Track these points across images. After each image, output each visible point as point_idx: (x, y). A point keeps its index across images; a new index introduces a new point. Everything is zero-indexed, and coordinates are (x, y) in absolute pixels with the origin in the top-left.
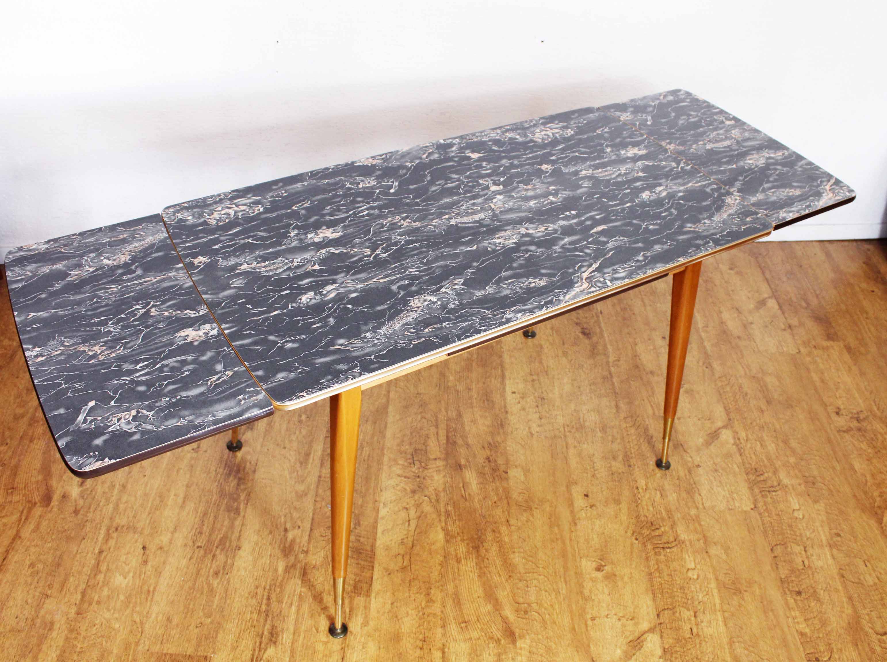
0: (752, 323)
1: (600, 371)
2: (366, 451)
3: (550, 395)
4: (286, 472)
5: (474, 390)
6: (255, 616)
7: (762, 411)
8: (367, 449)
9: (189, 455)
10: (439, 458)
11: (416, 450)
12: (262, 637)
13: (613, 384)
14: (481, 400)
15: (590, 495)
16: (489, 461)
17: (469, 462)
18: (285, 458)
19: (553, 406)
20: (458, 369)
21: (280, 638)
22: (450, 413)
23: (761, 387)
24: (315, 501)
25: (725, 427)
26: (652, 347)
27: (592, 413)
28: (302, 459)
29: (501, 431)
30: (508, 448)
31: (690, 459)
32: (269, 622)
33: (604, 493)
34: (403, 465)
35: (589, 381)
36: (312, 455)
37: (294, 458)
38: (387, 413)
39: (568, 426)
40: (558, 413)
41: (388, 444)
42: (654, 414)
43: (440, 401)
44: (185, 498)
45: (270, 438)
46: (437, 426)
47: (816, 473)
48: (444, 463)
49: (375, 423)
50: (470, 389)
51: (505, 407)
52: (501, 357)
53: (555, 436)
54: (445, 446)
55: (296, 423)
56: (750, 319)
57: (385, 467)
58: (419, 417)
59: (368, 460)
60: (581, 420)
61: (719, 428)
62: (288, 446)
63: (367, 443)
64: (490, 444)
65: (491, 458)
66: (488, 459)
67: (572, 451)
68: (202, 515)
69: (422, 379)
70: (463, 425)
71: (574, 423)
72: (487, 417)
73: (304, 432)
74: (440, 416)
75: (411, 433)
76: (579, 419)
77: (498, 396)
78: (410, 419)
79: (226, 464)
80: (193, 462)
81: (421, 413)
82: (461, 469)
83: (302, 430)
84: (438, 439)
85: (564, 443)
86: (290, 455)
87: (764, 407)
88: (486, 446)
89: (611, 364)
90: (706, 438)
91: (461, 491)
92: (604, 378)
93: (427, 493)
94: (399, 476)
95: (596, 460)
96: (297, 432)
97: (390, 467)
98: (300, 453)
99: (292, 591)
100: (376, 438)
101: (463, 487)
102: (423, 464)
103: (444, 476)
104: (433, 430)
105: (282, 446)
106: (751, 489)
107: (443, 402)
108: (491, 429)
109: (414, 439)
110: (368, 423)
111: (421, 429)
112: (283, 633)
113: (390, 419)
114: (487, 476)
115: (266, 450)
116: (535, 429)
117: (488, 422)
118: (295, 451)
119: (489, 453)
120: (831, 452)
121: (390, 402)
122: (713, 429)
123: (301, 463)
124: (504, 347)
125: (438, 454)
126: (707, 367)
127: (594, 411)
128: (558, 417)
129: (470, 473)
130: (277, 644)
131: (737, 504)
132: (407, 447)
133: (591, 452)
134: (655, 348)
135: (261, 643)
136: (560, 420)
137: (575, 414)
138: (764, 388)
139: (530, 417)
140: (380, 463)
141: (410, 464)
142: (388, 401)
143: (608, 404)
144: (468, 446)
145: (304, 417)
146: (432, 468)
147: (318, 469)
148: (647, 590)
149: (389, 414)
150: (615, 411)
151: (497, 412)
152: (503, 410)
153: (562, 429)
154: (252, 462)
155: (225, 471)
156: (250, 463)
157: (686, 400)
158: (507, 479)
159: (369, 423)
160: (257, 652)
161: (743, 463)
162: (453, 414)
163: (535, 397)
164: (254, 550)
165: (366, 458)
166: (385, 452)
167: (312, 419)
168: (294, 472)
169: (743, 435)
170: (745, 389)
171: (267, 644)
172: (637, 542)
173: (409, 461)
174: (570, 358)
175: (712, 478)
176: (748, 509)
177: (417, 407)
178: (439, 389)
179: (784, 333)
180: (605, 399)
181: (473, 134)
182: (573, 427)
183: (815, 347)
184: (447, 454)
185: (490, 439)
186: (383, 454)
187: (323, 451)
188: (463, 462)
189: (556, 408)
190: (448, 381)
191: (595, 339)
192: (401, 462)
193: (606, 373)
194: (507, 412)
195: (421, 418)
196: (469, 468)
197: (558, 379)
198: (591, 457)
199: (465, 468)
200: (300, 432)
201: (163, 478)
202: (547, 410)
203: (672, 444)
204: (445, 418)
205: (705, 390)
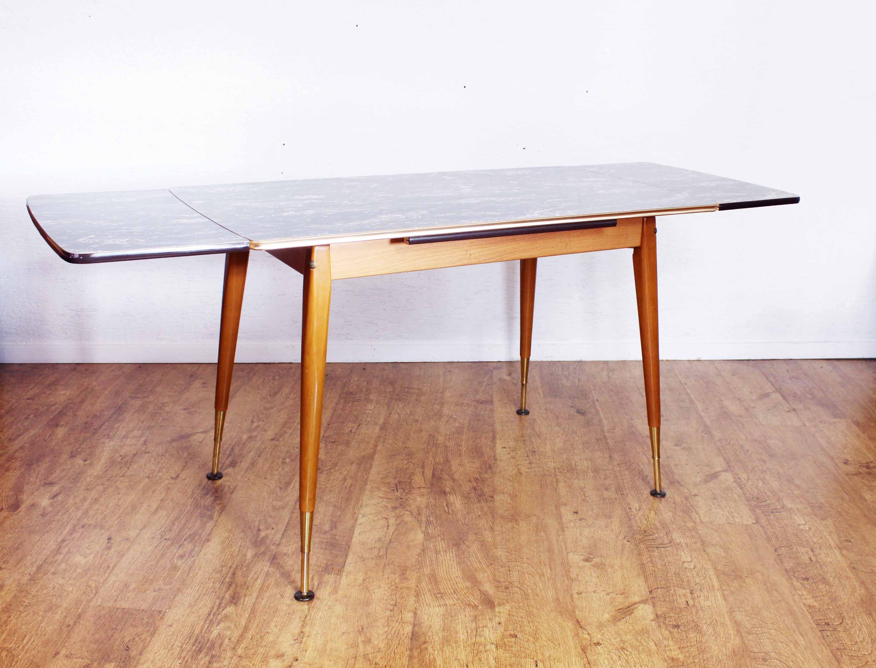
0: (754, 408)
1: (594, 435)
2: (349, 482)
3: (542, 450)
4: (265, 494)
5: (463, 446)
6: (217, 585)
7: (765, 462)
9: (167, 482)
10: (424, 488)
11: (400, 482)
12: (222, 600)
13: (607, 444)
14: (469, 452)
15: (580, 512)
16: (475, 490)
17: (454, 490)
18: (265, 485)
19: (545, 456)
20: (448, 433)
21: (242, 600)
22: (437, 460)
23: (764, 447)
24: (292, 512)
25: (726, 471)
27: (585, 461)
28: (282, 486)
29: (489, 471)
30: (495, 482)
31: (687, 491)
32: (231, 589)
33: (595, 511)
34: (386, 491)
35: (582, 441)
37: (274, 485)
38: (373, 459)
39: (558, 468)
40: (549, 461)
41: (372, 478)
43: (427, 452)
44: (158, 508)
45: (251, 472)
46: (423, 467)
47: (823, 501)
48: (429, 490)
49: (361, 464)
50: (458, 445)
51: (495, 456)
54: (430, 480)
56: (753, 405)
57: (367, 492)
58: (406, 462)
59: (350, 487)
60: (573, 465)
61: (719, 472)
62: (269, 477)
63: (350, 477)
64: (477, 479)
65: (477, 488)
66: (474, 488)
67: (562, 484)
68: (173, 519)
69: (410, 438)
70: (450, 466)
71: (565, 467)
72: (475, 462)
73: (287, 469)
74: (426, 462)
75: (396, 472)
76: (571, 464)
77: (488, 450)
78: (395, 463)
79: (204, 488)
80: (170, 486)
81: (408, 459)
82: (445, 494)
84: (423, 476)
85: (554, 480)
86: (271, 483)
87: (766, 459)
88: (473, 480)
89: (606, 431)
90: (704, 478)
91: (444, 508)
92: (598, 440)
93: (409, 509)
94: (381, 497)
95: (587, 490)
96: (280, 469)
97: (372, 492)
98: (280, 482)
99: (259, 570)
100: (360, 474)
101: (447, 505)
102: (406, 491)
103: (428, 499)
104: (419, 470)
105: (263, 478)
106: (753, 511)
107: (431, 453)
108: (480, 470)
109: (399, 475)
111: (406, 469)
112: (245, 597)
113: (376, 463)
114: (472, 499)
115: (247, 479)
116: (524, 469)
117: (476, 465)
118: (276, 481)
119: (475, 484)
120: (839, 488)
121: (377, 453)
122: (712, 472)
123: (281, 488)
125: (423, 485)
126: (706, 434)
127: (587, 460)
128: (549, 463)
129: (454, 496)
130: (238, 604)
131: (737, 520)
132: (391, 480)
133: (582, 485)
135: (220, 604)
136: (551, 465)
137: (566, 461)
138: (767, 447)
139: (519, 463)
140: (362, 489)
141: (393, 490)
142: (374, 453)
143: (601, 456)
144: (454, 480)
145: (287, 460)
146: (416, 494)
148: (639, 575)
149: (375, 460)
150: (608, 460)
151: (486, 459)
152: (492, 459)
153: (553, 471)
154: (231, 487)
155: (202, 492)
156: (229, 487)
158: (493, 501)
159: (354, 465)
160: (215, 609)
161: (744, 494)
162: (440, 459)
163: (526, 451)
164: (224, 542)
165: (348, 486)
166: (368, 483)
168: (273, 493)
169: (743, 476)
170: (747, 448)
171: (227, 604)
172: (628, 543)
174: (563, 427)
175: (710, 503)
176: (750, 523)
177: (404, 455)
178: (428, 445)
179: (789, 414)
180: (598, 452)
182: (564, 470)
183: (821, 422)
184: (432, 485)
185: (478, 476)
186: (366, 485)
188: (448, 490)
189: (547, 457)
190: (437, 440)
191: (589, 416)
192: (383, 489)
193: (600, 437)
194: (496, 460)
195: (408, 463)
196: (453, 494)
197: (551, 440)
198: (582, 489)
199: (450, 494)
200: (283, 469)
201: (138, 495)
202: (538, 458)
203: (667, 481)
204: (433, 463)
205: (704, 448)
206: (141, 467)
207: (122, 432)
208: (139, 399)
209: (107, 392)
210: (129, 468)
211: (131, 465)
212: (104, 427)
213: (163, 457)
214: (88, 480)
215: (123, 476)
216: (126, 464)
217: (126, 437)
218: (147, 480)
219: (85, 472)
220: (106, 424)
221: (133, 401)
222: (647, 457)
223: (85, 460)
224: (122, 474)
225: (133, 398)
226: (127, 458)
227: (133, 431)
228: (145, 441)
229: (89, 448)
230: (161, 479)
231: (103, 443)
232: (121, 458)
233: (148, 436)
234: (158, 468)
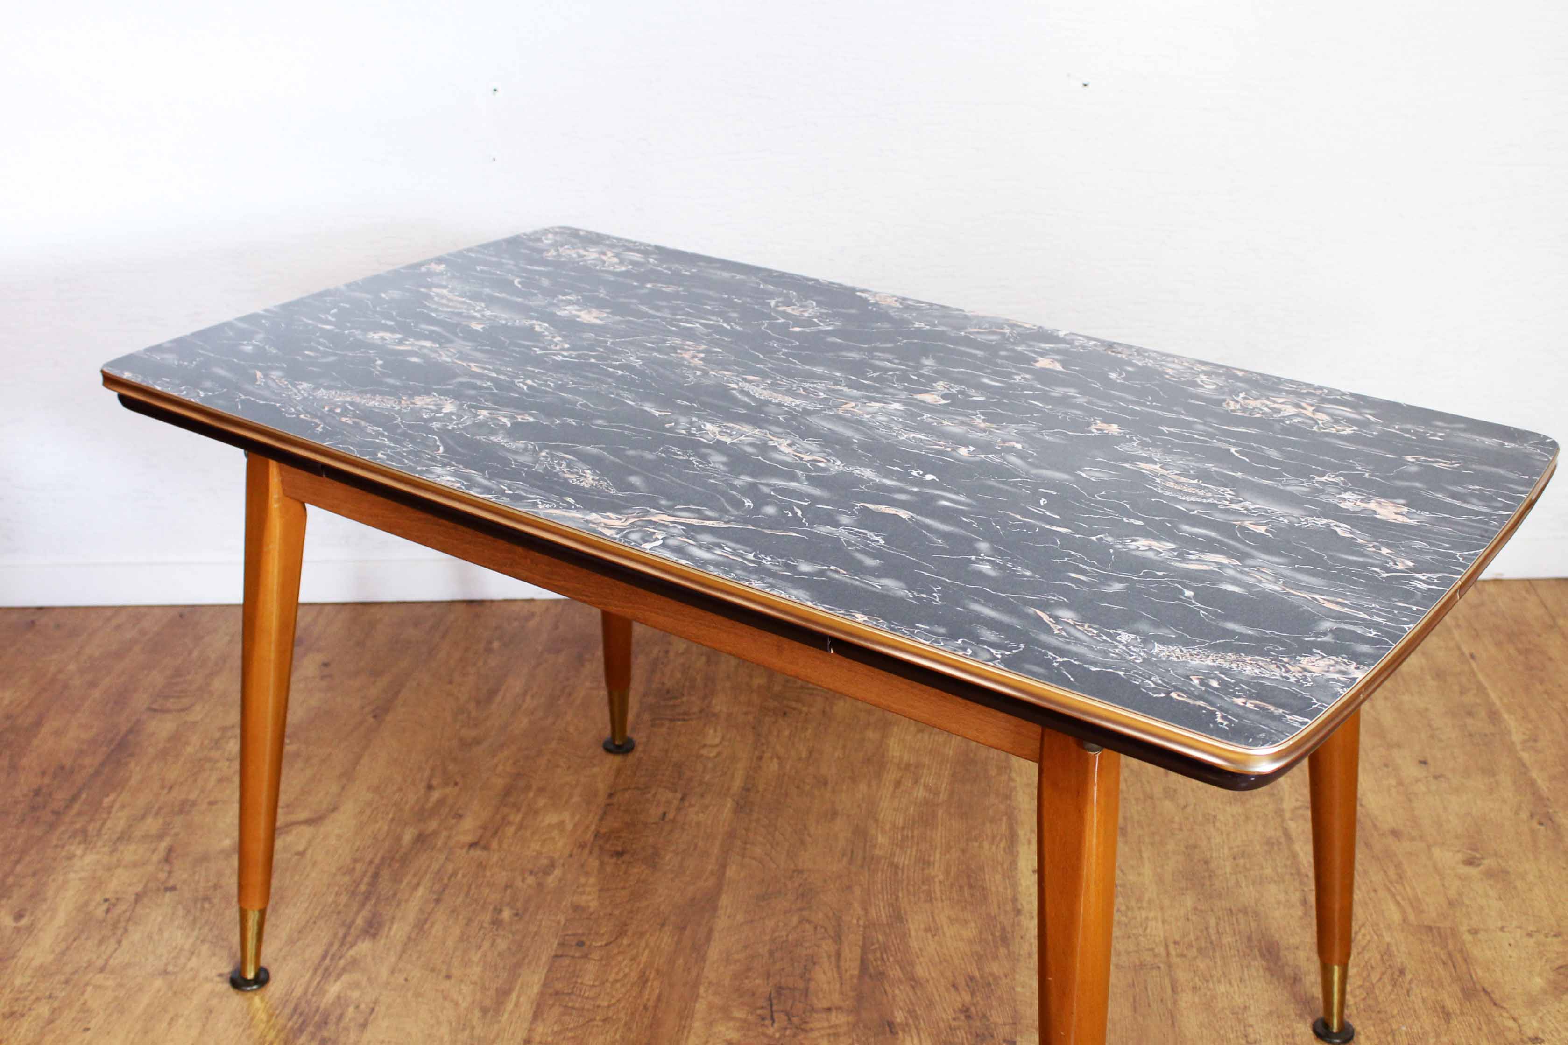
1: (1260, 828)
2: (655, 986)
3: (1132, 877)
4: (444, 1030)
5: (937, 865)
8: (656, 983)
9: (208, 987)
10: (839, 1008)
11: (779, 989)
13: (1294, 856)
14: (952, 885)
16: (968, 1017)
17: (916, 1018)
18: (445, 998)
19: (1139, 900)
20: (900, 822)
22: (873, 912)
26: (1393, 782)
28: (488, 1002)
29: (1002, 951)
30: (1019, 989)
31: (1511, 1024)
34: (745, 1021)
35: (1230, 848)
36: (514, 995)
37: (469, 999)
38: (715, 909)
39: (1175, 943)
40: (1152, 915)
41: (710, 974)
42: (1405, 920)
43: (849, 887)
45: (415, 956)
46: (838, 938)
48: (851, 1019)
49: (684, 928)
50: (925, 862)
51: (1015, 900)
52: (1008, 797)
53: (1142, 965)
54: (855, 981)
55: (486, 925)
57: (697, 1025)
58: (795, 919)
59: (656, 1007)
60: (1212, 931)
62: (456, 972)
63: (658, 971)
64: (972, 978)
65: (973, 1009)
66: (966, 1011)
67: (1186, 999)
69: (808, 839)
70: (904, 936)
71: (1192, 937)
72: (966, 921)
73: (502, 945)
74: (846, 918)
75: (771, 953)
76: (1207, 928)
77: (998, 877)
78: (770, 924)
79: (295, 1009)
80: (214, 1002)
81: (801, 909)
82: (894, 1033)
83: (499, 941)
84: (838, 967)
85: (1167, 981)
86: (460, 991)
88: (961, 981)
89: (1288, 815)
90: (1552, 976)
92: (1269, 843)
95: (1251, 1020)
96: (486, 945)
97: (710, 1024)
98: (484, 989)
100: (681, 961)
102: (795, 1020)
104: (827, 946)
105: (444, 973)
107: (857, 890)
108: (977, 948)
109: (778, 966)
110: (666, 928)
111: (798, 943)
113: (722, 922)
115: (401, 980)
117: (970, 931)
118: (475, 983)
119: (967, 998)
121: (725, 888)
123: (484, 1011)
124: (1018, 779)
125: (836, 998)
126: (1541, 824)
128: (1151, 924)
132: (757, 981)
133: (1239, 1001)
134: (1400, 783)
136: (1157, 930)
137: (1194, 918)
140: (685, 1015)
141: (763, 1019)
142: (719, 888)
143: (1282, 897)
144: (914, 982)
145: (506, 914)
146: (819, 1029)
147: (526, 1025)
149: (721, 912)
150: (1300, 913)
151: (994, 910)
152: (1009, 907)
153: (1161, 950)
154: (363, 1006)
155: (290, 1024)
156: (357, 1007)
157: (1491, 893)
159: (668, 928)
162: (880, 911)
165: (651, 1004)
166: (702, 990)
167: (527, 917)
168: (464, 1029)
173: (759, 1012)
174: (1182, 802)
177: (791, 897)
178: (851, 862)
180: (1273, 888)
182: (1190, 946)
184: (860, 998)
185: (972, 969)
186: (696, 997)
187: (545, 985)
188: (899, 1017)
189: (1145, 905)
190: (873, 846)
192: (738, 1014)
193: (1273, 833)
194: (1018, 912)
195: (800, 922)
196: (914, 1031)
197: (1152, 844)
198: (1239, 1013)
199: (904, 1031)
200: (492, 945)
201: (132, 1036)
202: (1123, 908)
203: (1456, 988)
204: (861, 923)
205: (1540, 871)
206: (150, 937)
207: (118, 821)
208: (169, 716)
209: (96, 694)
210: (119, 942)
211: (126, 930)
212: (77, 806)
213: (207, 905)
214: (18, 982)
215: (102, 970)
216: (115, 926)
217: (124, 837)
218: (159, 983)
219: (13, 957)
220: (84, 796)
221: (154, 723)
222: (1398, 903)
223: (19, 916)
224: (100, 963)
225: (155, 710)
226: (122, 907)
227: (143, 817)
228: (170, 850)
229: (34, 874)
230: (193, 979)
231: (71, 857)
232: (105, 906)
233: (177, 835)
234: (191, 940)
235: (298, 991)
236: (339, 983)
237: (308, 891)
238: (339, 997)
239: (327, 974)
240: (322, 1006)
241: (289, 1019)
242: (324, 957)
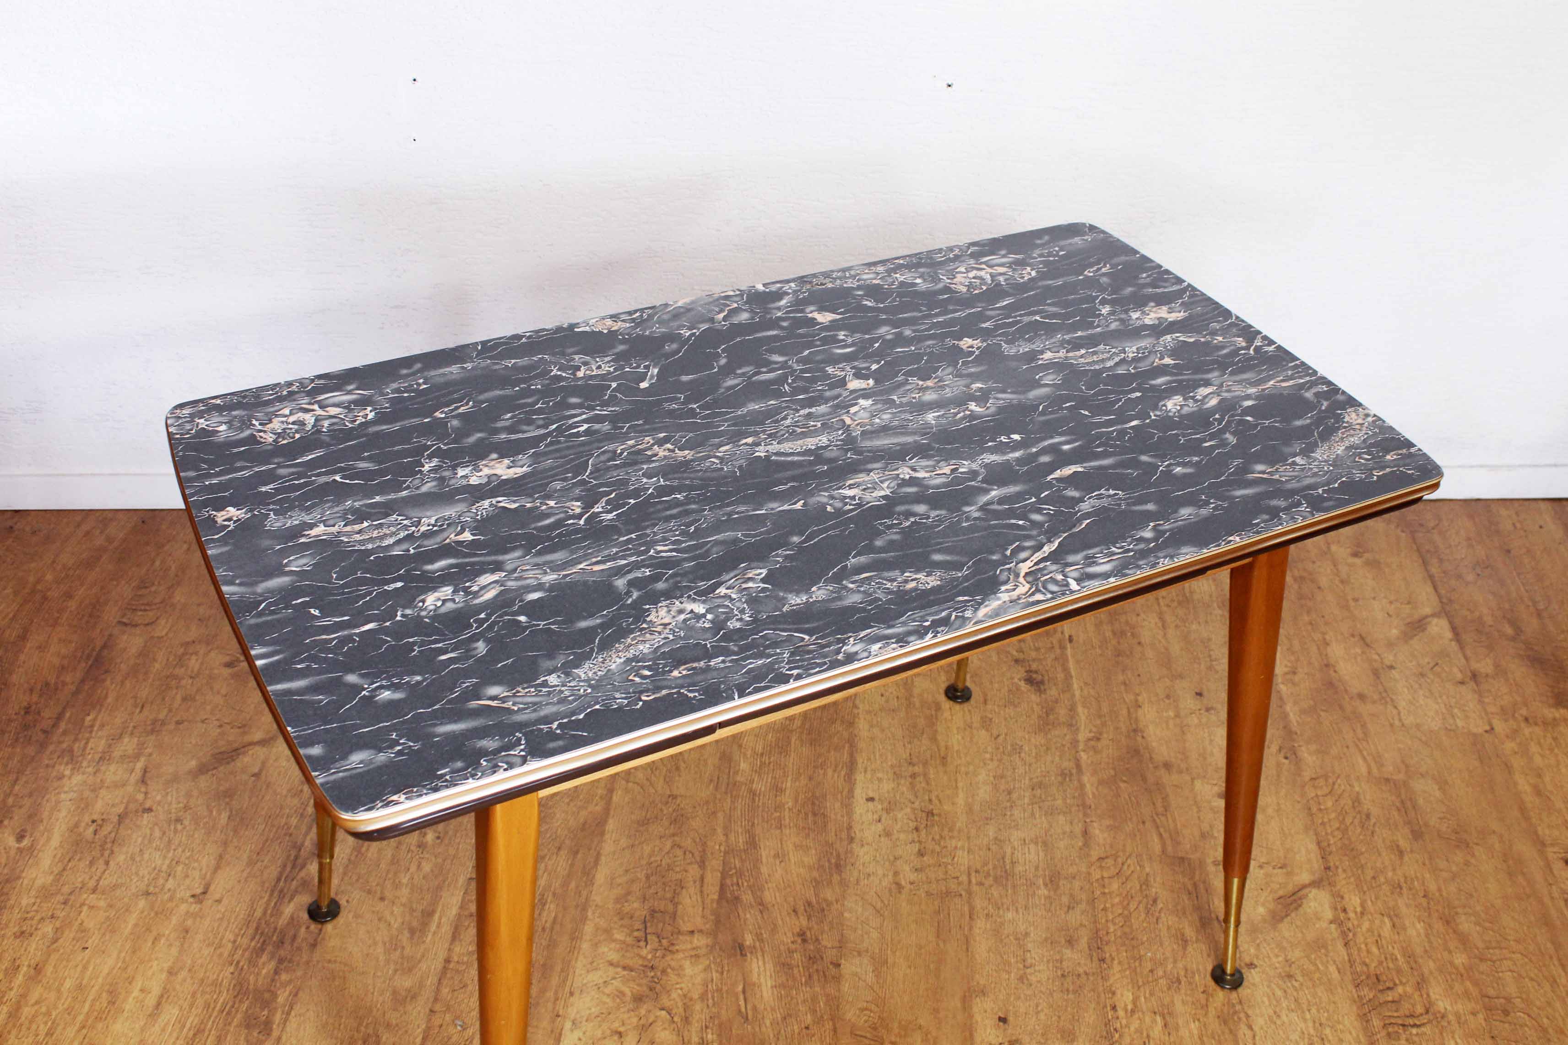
0: (1391, 667)
1: (1057, 759)
2: (551, 908)
3: (947, 807)
4: (380, 949)
5: (788, 792)
7: (1401, 853)
8: (552, 906)
9: (183, 907)
10: (701, 931)
11: (653, 912)
13: (1082, 786)
14: (799, 811)
15: (1011, 1019)
16: (804, 941)
17: (761, 941)
18: (380, 920)
19: (951, 830)
20: (759, 748)
22: (732, 837)
23: (1402, 802)
24: (431, 1011)
25: (1316, 884)
26: (1171, 714)
27: (1032, 846)
28: (415, 924)
29: (836, 878)
30: (846, 915)
33: (1042, 1016)
34: (624, 942)
35: (1031, 779)
36: (436, 917)
37: (400, 920)
38: (602, 834)
39: (977, 871)
40: (959, 844)
41: (597, 898)
42: (1164, 851)
43: (714, 813)
44: (162, 996)
45: (354, 878)
46: (702, 864)
47: (1512, 989)
48: (710, 941)
49: (577, 852)
50: (778, 790)
51: (850, 828)
52: (851, 724)
53: (948, 893)
54: (715, 905)
55: (412, 848)
56: (1389, 658)
57: (585, 946)
58: (669, 844)
59: (552, 929)
60: (1008, 861)
61: (1304, 887)
62: (388, 894)
63: (554, 894)
64: (809, 904)
65: (808, 933)
66: (802, 934)
67: (980, 924)
68: (191, 1033)
69: (682, 765)
70: (757, 861)
71: (991, 866)
72: (808, 848)
73: (427, 867)
74: (709, 843)
75: (648, 877)
76: (1003, 858)
77: (838, 805)
78: (647, 849)
79: (257, 929)
80: (189, 922)
81: (674, 835)
82: (743, 955)
83: (424, 864)
84: (701, 892)
85: (966, 909)
86: (392, 913)
87: (1403, 844)
88: (801, 907)
89: (1081, 746)
90: (1272, 906)
91: (737, 999)
92: (1064, 775)
93: (665, 1001)
94: (611, 964)
95: (1030, 946)
96: (413, 868)
97: (596, 945)
98: (412, 910)
100: (573, 885)
101: (744, 992)
102: (665, 942)
103: (707, 969)
104: (694, 871)
105: (378, 895)
106: (1364, 1018)
107: (720, 815)
108: (815, 874)
109: (652, 891)
110: (562, 852)
111: (670, 868)
113: (608, 847)
114: (796, 971)
116: (907, 875)
117: (810, 859)
118: (404, 905)
119: (804, 922)
120: (1549, 945)
121: (612, 812)
122: (1290, 888)
123: (412, 932)
124: (861, 706)
125: (699, 921)
126: (1286, 758)
127: (1036, 843)
128: (959, 853)
129: (761, 963)
132: (636, 905)
133: (1022, 928)
134: (1177, 716)
136: (963, 859)
137: (994, 848)
138: (1408, 804)
139: (899, 852)
140: (575, 937)
141: (639, 941)
142: (607, 810)
143: (1067, 829)
144: (762, 906)
146: (684, 951)
147: (446, 945)
149: (607, 836)
150: (1080, 844)
151: (831, 838)
152: (844, 835)
153: (964, 878)
155: (253, 944)
158: (838, 979)
159: (563, 853)
161: (1351, 963)
162: (739, 838)
163: (914, 809)
165: (548, 925)
166: (590, 914)
167: (446, 841)
168: (395, 950)
169: (1353, 901)
170: (1367, 805)
173: (636, 934)
174: (995, 732)
175: (1279, 993)
177: (666, 823)
178: (716, 788)
179: (1463, 688)
180: (1061, 818)
181: (827, 275)
182: (988, 875)
183: (1526, 720)
184: (718, 922)
185: (810, 894)
186: (584, 919)
187: (461, 907)
188: (749, 940)
189: (955, 833)
190: (736, 773)
191: (1053, 692)
192: (619, 936)
193: (1068, 764)
194: (851, 840)
195: (672, 847)
196: (759, 954)
197: (967, 774)
198: (1021, 938)
199: (751, 953)
200: (419, 866)
201: (123, 955)
202: (937, 837)
204: (722, 849)
205: (1278, 804)
206: (133, 859)
207: (98, 743)
208: (138, 631)
209: (73, 605)
210: (107, 863)
211: (112, 852)
212: (63, 725)
213: (179, 827)
214: (24, 902)
215: (94, 891)
216: (103, 849)
217: (105, 758)
218: (142, 903)
219: (19, 878)
220: (68, 715)
221: (125, 637)
222: (1161, 835)
223: (20, 837)
224: (92, 884)
225: (125, 624)
226: (107, 829)
227: (121, 736)
228: (145, 771)
229: (30, 795)
230: (171, 899)
231: (60, 778)
232: (92, 829)
233: (150, 755)
234: (167, 862)
235: (258, 913)
236: (292, 905)
237: (263, 813)
238: (292, 918)
239: (282, 893)
240: (279, 927)
241: (253, 939)
242: (279, 880)
